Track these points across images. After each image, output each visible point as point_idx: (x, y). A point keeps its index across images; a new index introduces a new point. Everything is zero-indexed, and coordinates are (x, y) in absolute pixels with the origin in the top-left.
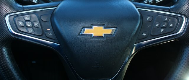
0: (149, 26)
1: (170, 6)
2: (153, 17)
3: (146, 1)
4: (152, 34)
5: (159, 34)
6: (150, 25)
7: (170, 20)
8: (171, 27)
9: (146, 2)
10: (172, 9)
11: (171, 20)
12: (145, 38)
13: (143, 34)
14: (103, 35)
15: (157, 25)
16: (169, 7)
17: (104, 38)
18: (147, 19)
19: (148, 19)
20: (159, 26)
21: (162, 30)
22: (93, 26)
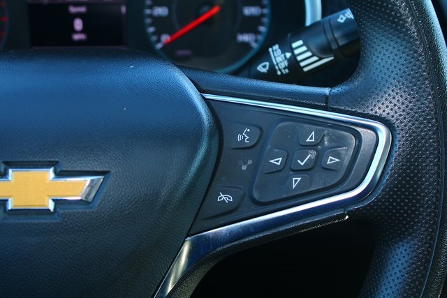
0: (245, 163)
1: (331, 85)
2: (261, 129)
3: (264, 67)
4: (256, 195)
5: (284, 196)
6: (250, 162)
7: (326, 139)
8: (328, 169)
9: (264, 70)
10: (336, 95)
11: (330, 140)
12: (229, 214)
13: (224, 197)
14: (51, 206)
15: (277, 162)
16: (326, 91)
17: (56, 216)
18: (240, 138)
19: (244, 137)
20: (285, 163)
21: (296, 180)
22: (10, 171)
